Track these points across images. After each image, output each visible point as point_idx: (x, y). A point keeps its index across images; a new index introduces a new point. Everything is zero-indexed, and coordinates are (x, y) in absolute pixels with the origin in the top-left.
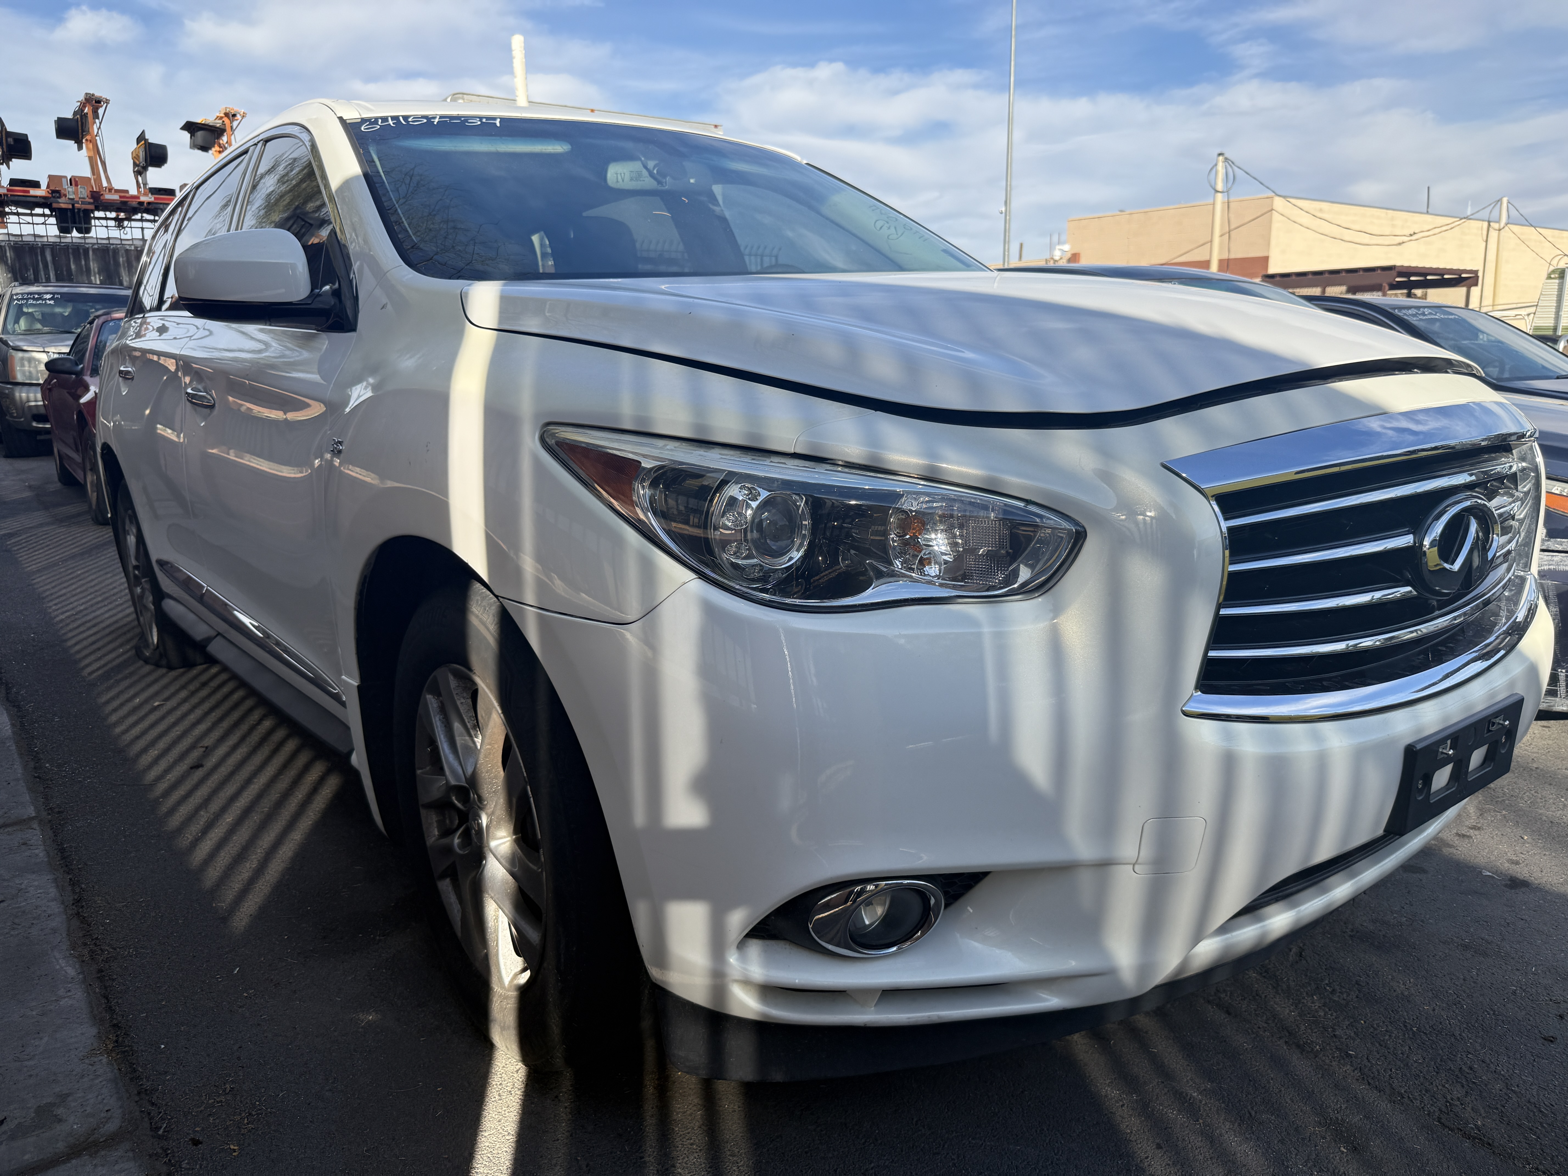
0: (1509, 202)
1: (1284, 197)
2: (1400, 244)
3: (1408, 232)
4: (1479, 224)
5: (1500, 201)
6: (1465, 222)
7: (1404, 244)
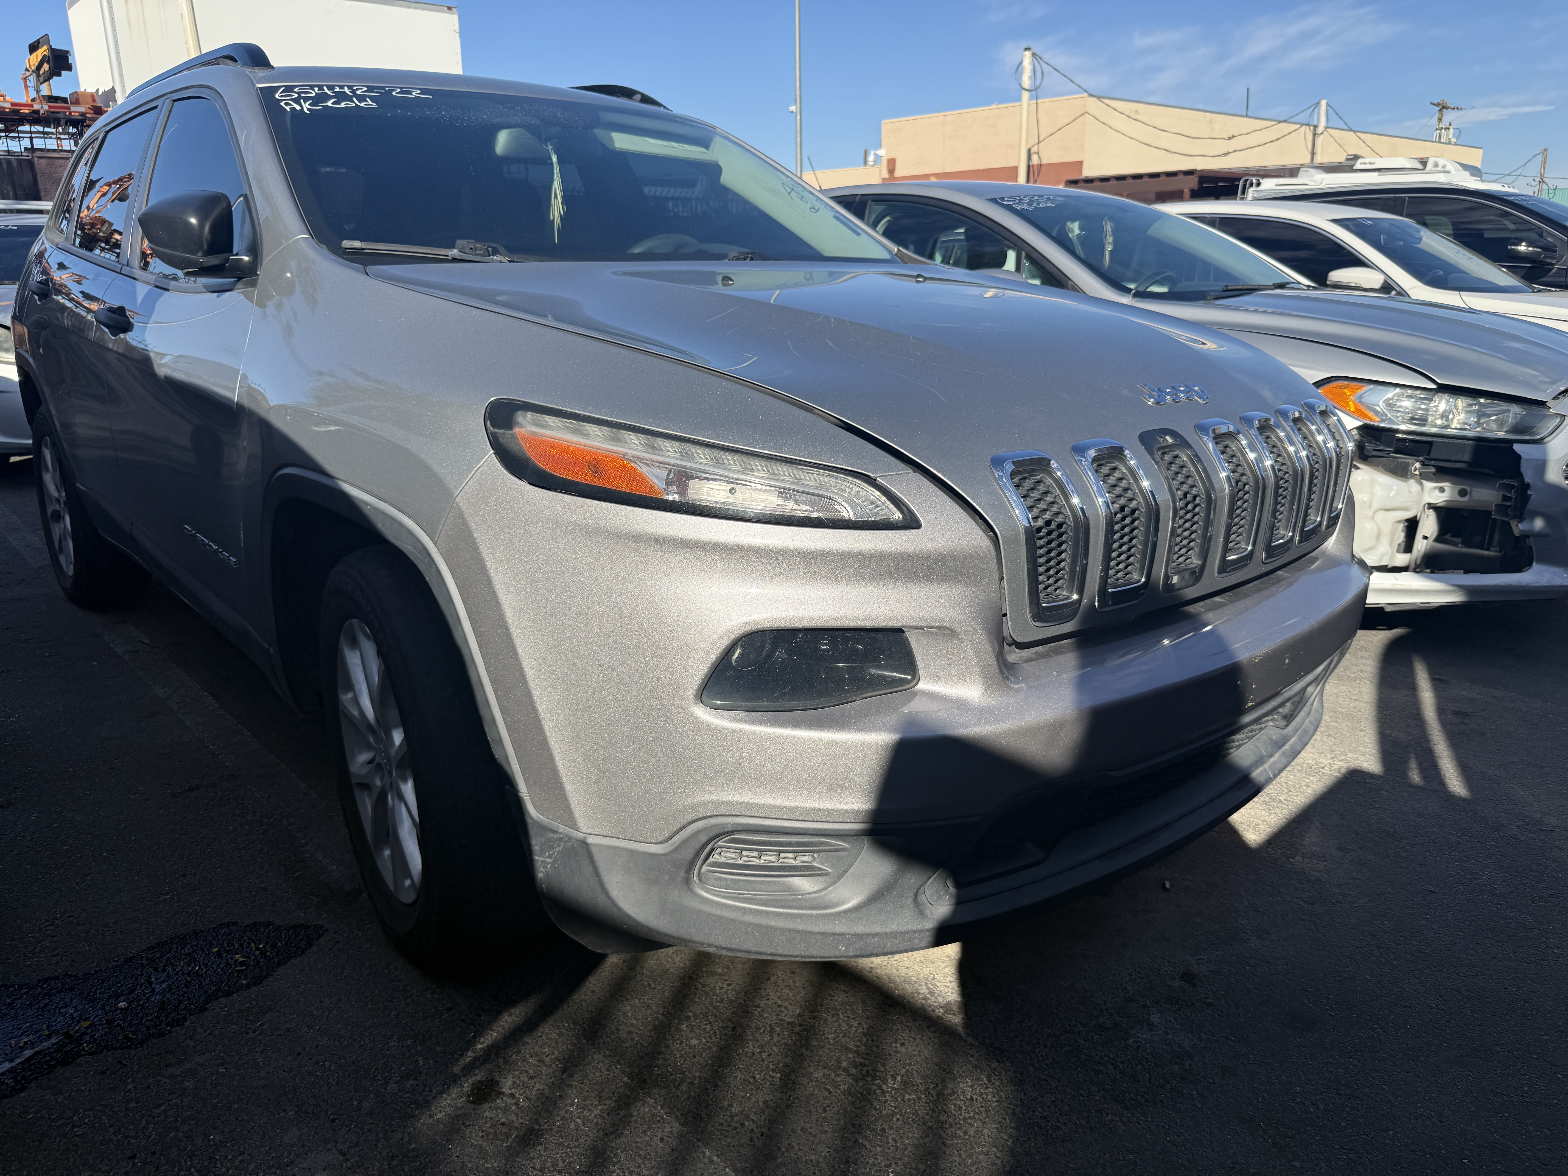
0: (1328, 105)
1: (1099, 98)
3: (1226, 136)
4: (1299, 128)
5: (1318, 103)
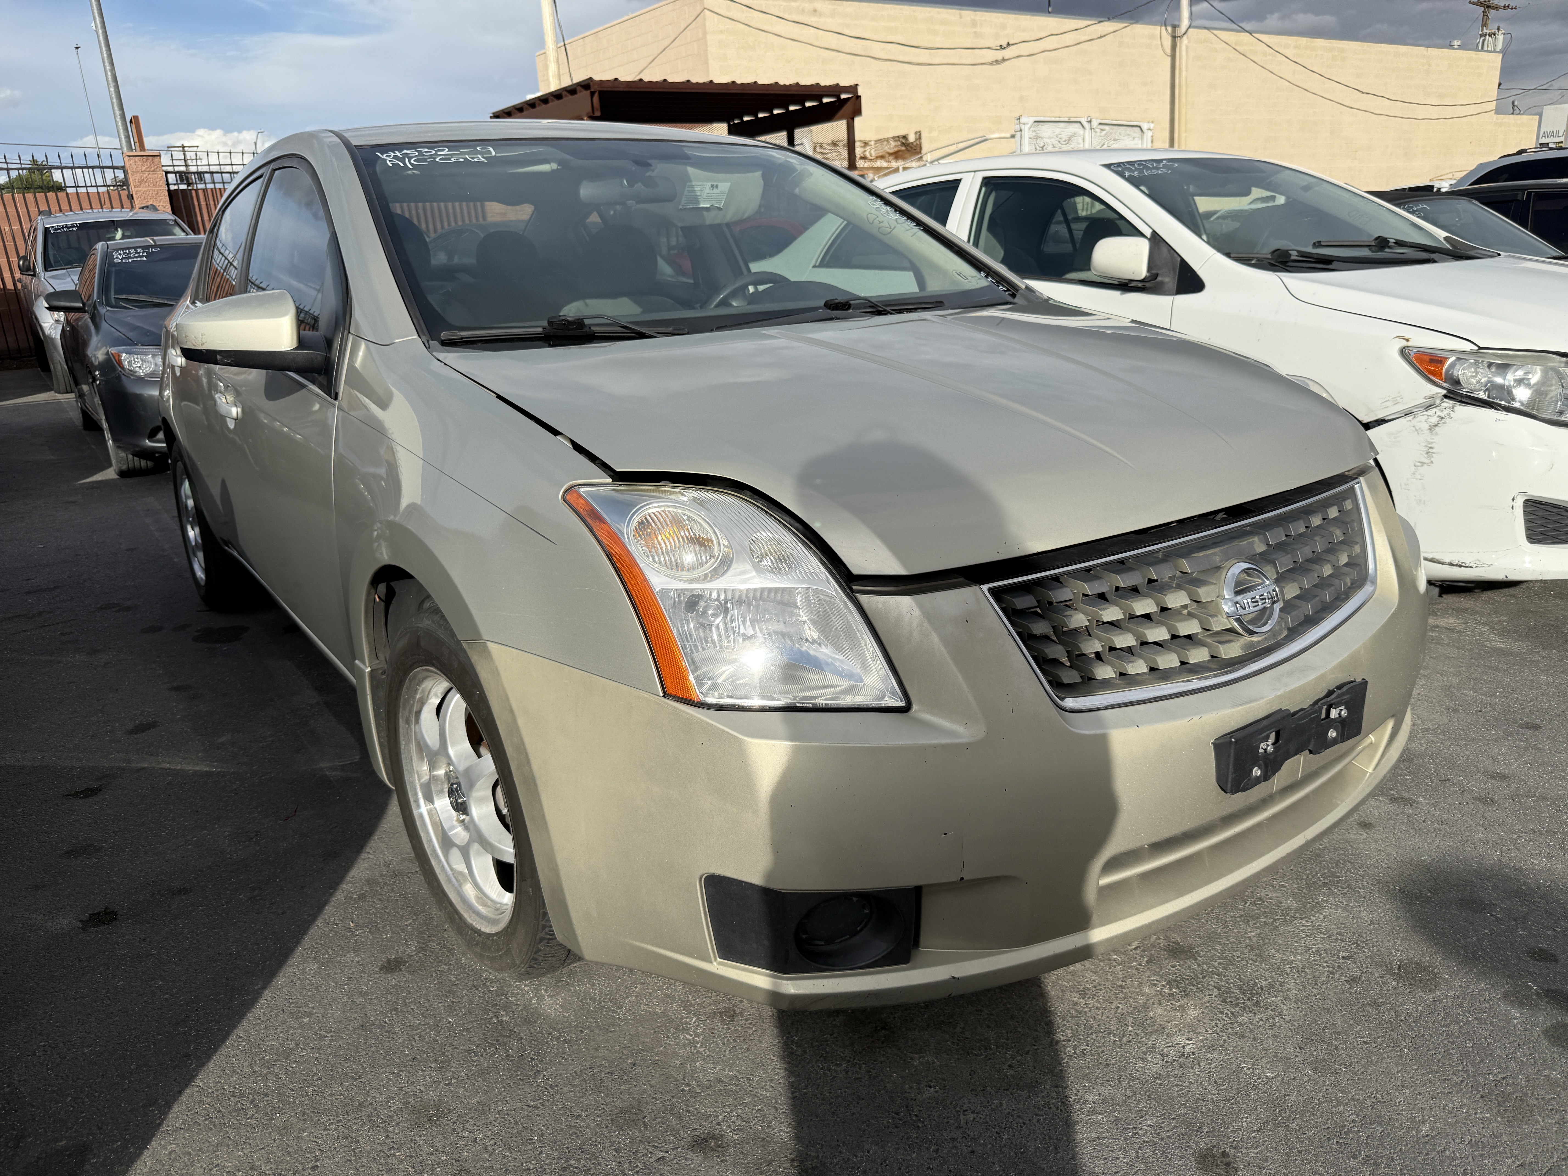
2: (997, 62)
4: (1156, 30)
6: (1125, 27)
7: (1007, 63)
